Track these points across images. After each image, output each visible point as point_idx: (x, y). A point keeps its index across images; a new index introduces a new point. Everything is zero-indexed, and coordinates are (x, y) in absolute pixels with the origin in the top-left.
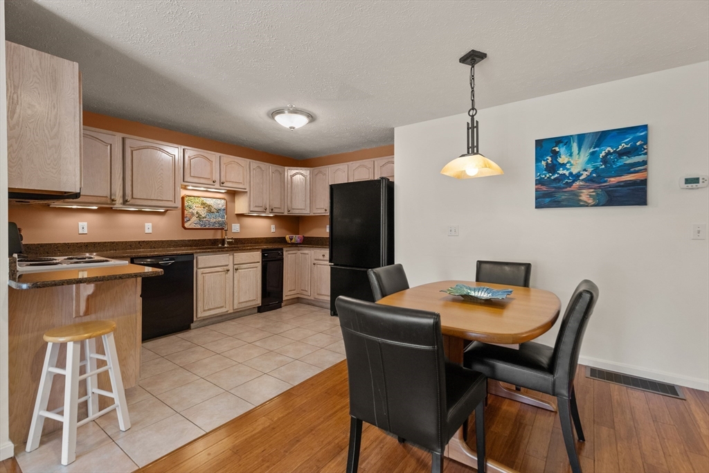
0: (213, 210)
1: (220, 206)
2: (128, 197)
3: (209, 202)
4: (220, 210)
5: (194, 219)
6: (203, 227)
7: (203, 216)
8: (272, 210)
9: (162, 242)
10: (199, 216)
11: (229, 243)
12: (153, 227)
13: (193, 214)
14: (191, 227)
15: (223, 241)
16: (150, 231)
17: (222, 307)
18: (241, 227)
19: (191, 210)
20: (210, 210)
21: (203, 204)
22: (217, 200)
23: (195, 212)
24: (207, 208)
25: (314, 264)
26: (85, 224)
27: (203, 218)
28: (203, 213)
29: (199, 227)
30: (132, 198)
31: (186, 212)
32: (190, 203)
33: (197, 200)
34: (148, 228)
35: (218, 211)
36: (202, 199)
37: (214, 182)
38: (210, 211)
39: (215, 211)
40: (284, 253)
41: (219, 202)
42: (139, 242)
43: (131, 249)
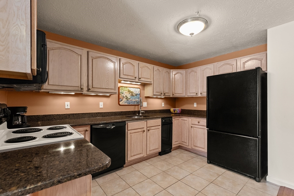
0: (134, 95)
1: (137, 92)
2: (90, 87)
3: (132, 90)
4: (137, 94)
5: (124, 100)
6: (129, 104)
7: (129, 98)
8: (165, 94)
9: (108, 113)
10: (127, 98)
11: (142, 113)
12: (104, 104)
13: (124, 97)
14: (123, 104)
15: (139, 112)
16: (102, 107)
17: (141, 154)
18: (148, 104)
19: (123, 95)
21: (129, 91)
22: (136, 89)
23: (125, 96)
24: (131, 93)
25: (192, 127)
26: (69, 103)
27: (129, 99)
28: (129, 96)
29: (127, 104)
30: (93, 87)
31: (120, 96)
32: (122, 91)
33: (126, 89)
34: (101, 105)
36: (129, 88)
37: (135, 78)
38: (132, 95)
39: (135, 95)
40: (173, 119)
41: (137, 90)
42: (97, 113)
43: (92, 117)
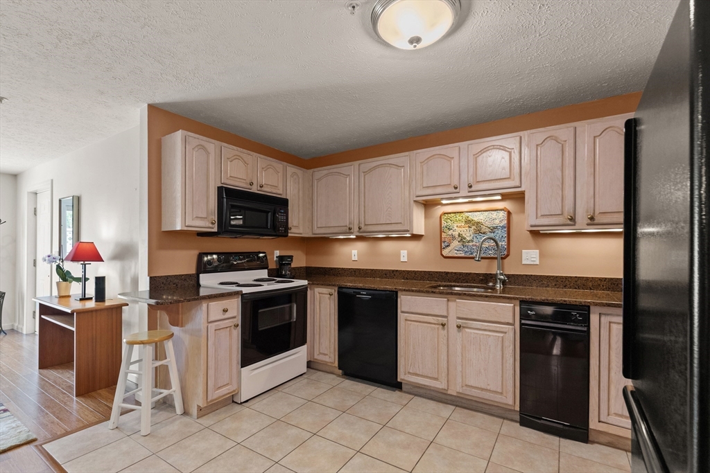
0: (484, 229)
1: (498, 221)
3: (477, 217)
4: (494, 228)
5: (455, 244)
7: (468, 239)
10: (462, 240)
12: (409, 255)
13: (453, 238)
14: (450, 255)
16: (405, 259)
18: (542, 256)
19: (450, 232)
20: (478, 228)
21: (469, 222)
22: (491, 215)
23: (456, 234)
24: (473, 227)
27: (469, 242)
28: (468, 234)
29: (463, 255)
31: (444, 235)
32: (450, 223)
33: (459, 217)
34: (404, 256)
35: (493, 229)
36: (467, 214)
37: (456, 188)
38: (479, 231)
39: (487, 230)
40: (594, 319)
41: (494, 216)
42: (393, 271)
43: (386, 278)
